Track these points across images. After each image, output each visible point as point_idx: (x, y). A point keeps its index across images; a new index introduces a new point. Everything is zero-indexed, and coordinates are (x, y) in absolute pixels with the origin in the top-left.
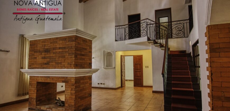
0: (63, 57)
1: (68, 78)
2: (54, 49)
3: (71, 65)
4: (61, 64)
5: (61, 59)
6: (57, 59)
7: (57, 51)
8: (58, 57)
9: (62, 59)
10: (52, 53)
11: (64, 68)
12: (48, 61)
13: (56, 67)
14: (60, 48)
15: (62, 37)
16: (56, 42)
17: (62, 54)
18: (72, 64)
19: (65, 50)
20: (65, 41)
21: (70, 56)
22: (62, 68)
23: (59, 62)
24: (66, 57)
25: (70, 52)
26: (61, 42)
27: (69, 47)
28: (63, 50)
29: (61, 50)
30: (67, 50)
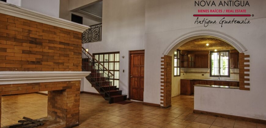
0: (67, 56)
1: (72, 82)
2: (51, 41)
3: (77, 66)
4: (64, 65)
5: (62, 58)
6: (55, 58)
7: (56, 45)
8: (58, 55)
9: (65, 58)
10: (47, 48)
11: (68, 71)
12: (40, 59)
13: (55, 69)
14: (61, 43)
15: (65, 29)
16: (55, 33)
17: (64, 51)
18: (79, 65)
19: (68, 47)
20: (69, 35)
21: (77, 56)
22: (64, 70)
23: (60, 61)
24: (70, 56)
25: (76, 51)
26: (62, 35)
27: (74, 45)
28: (65, 46)
29: (62, 46)
30: (72, 48)
